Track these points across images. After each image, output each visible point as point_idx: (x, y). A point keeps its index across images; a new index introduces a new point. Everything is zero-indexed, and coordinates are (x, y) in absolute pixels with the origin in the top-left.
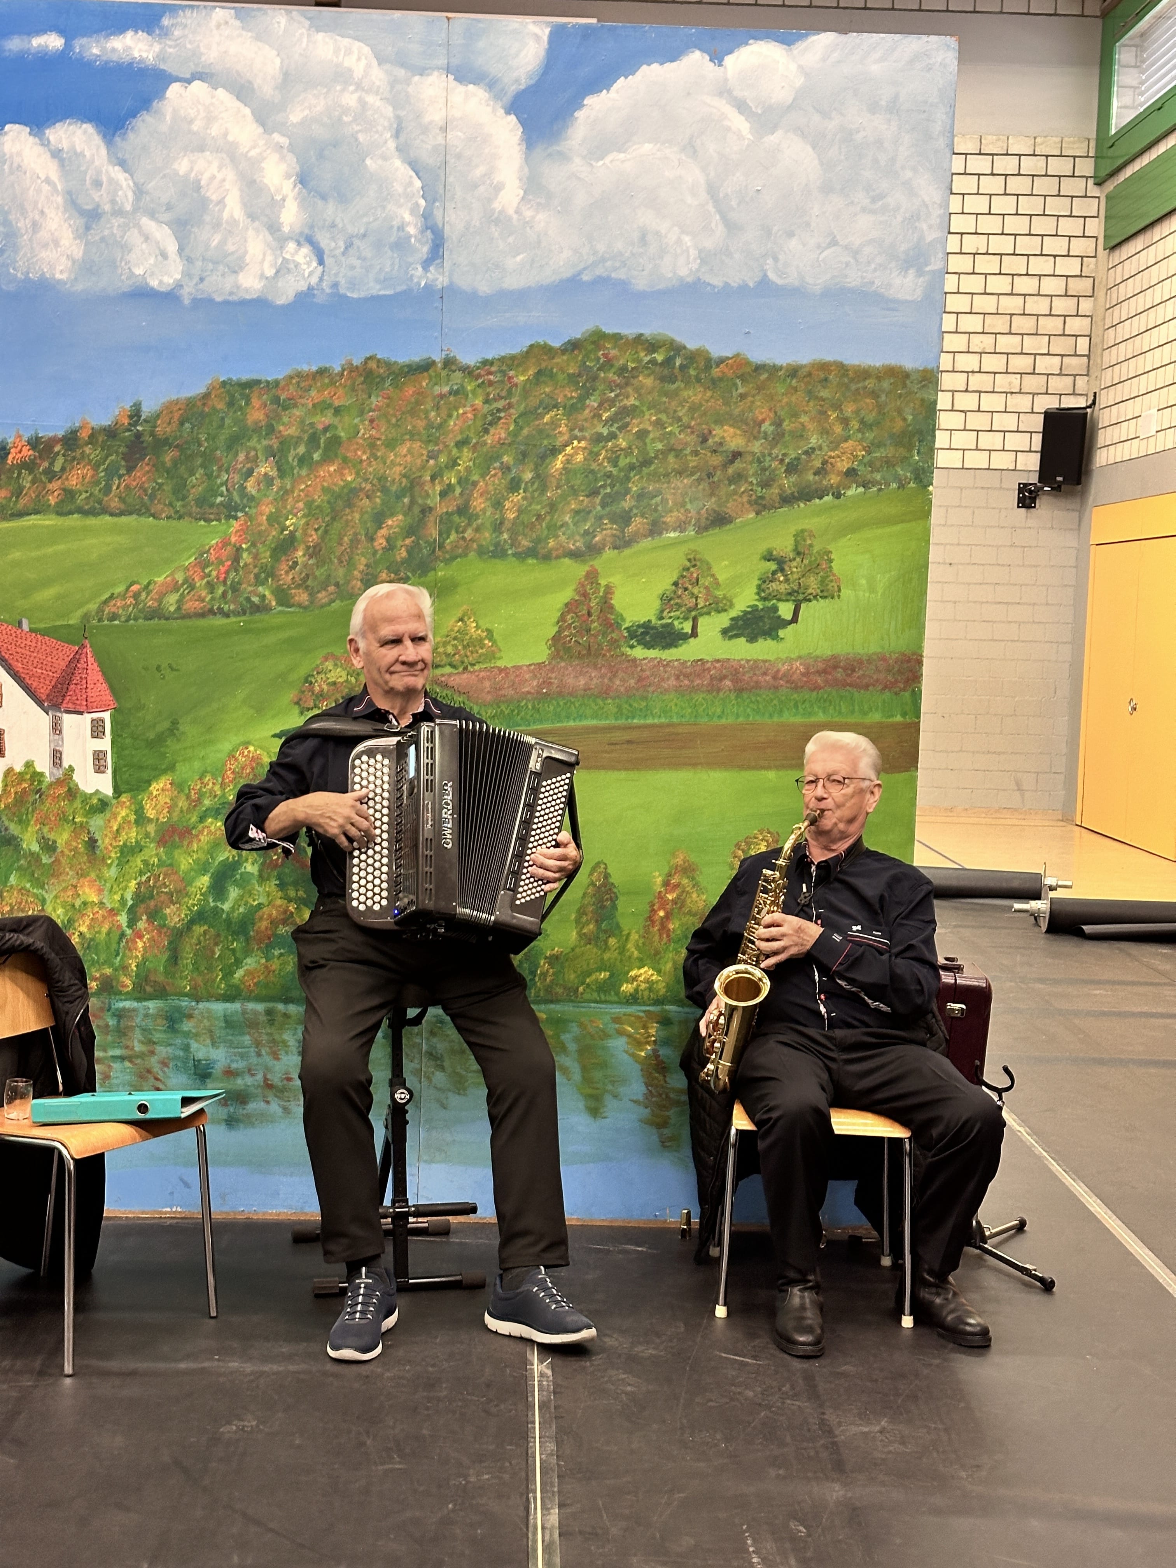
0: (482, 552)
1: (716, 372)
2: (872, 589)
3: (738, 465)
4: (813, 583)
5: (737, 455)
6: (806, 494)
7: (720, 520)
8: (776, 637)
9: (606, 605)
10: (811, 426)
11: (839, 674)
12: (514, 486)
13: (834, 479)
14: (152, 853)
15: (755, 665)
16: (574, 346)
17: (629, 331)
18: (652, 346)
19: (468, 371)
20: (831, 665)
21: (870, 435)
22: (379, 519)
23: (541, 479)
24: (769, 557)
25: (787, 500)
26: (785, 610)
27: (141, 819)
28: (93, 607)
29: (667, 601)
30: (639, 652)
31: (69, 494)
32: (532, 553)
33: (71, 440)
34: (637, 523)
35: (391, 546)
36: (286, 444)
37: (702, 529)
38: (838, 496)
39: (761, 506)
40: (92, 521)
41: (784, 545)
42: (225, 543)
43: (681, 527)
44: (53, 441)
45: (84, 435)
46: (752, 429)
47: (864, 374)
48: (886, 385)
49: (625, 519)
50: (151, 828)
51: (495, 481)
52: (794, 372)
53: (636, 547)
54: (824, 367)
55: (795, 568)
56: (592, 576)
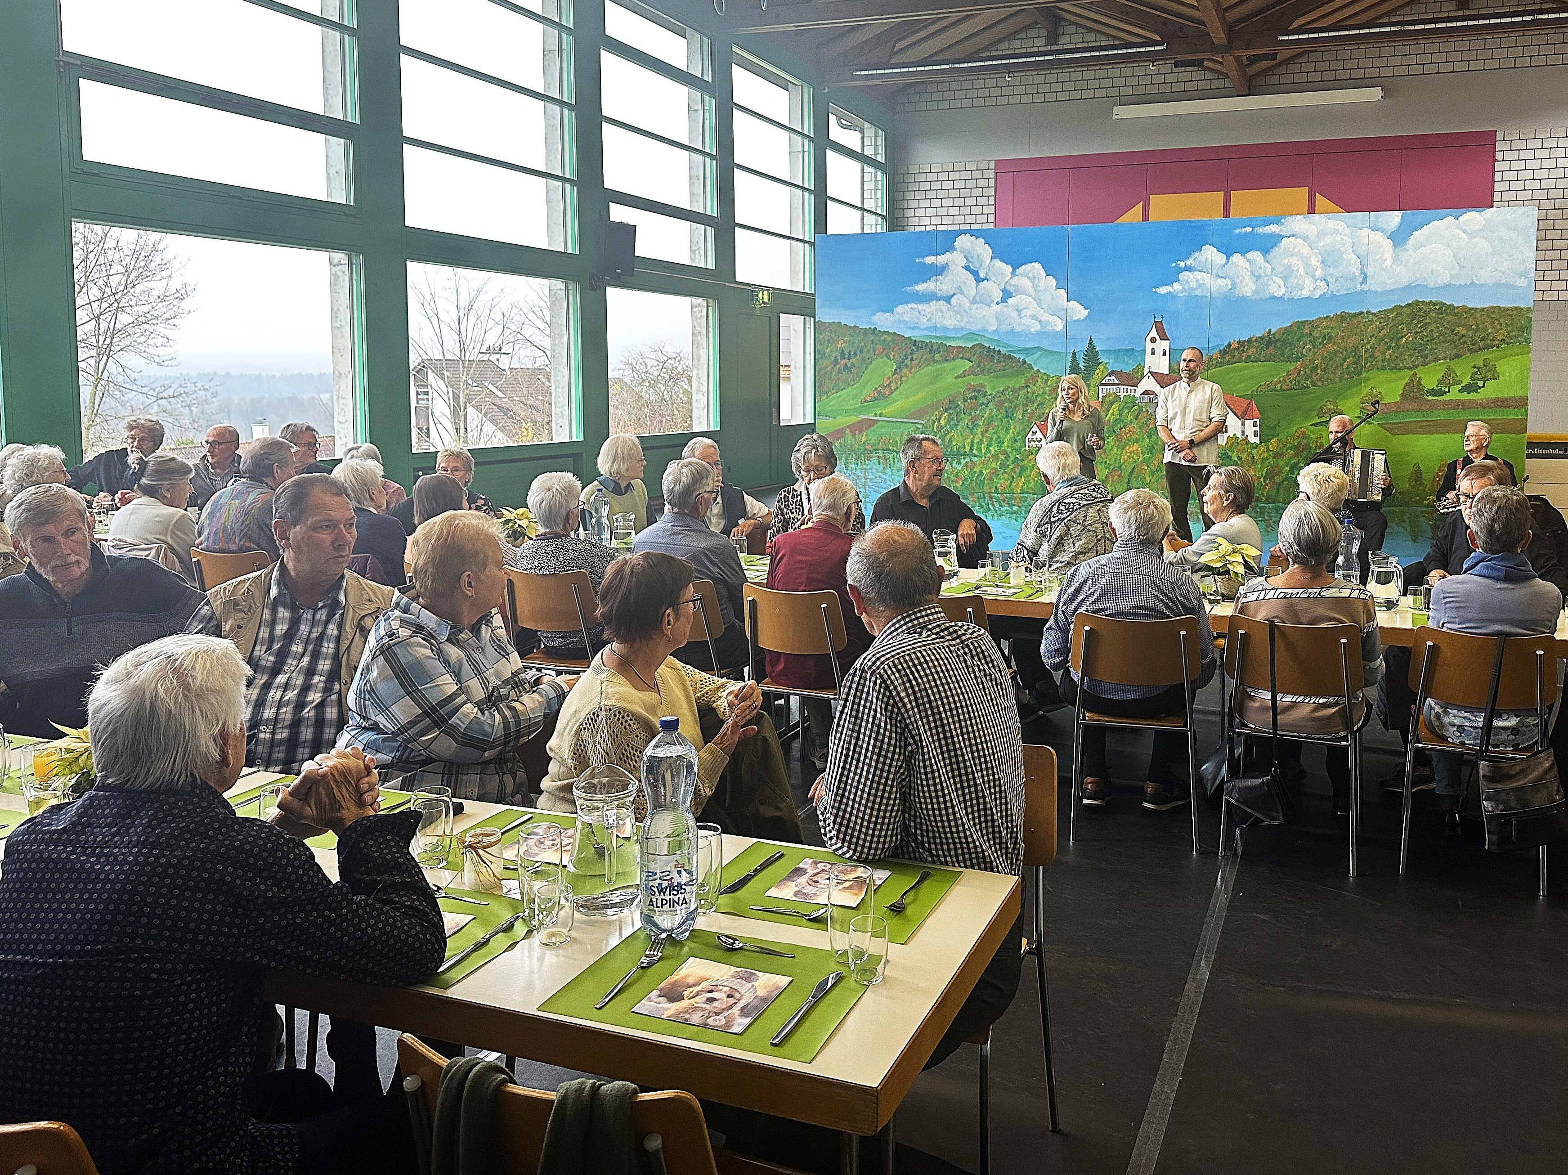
0: (1378, 369)
1: (1456, 311)
2: (1510, 376)
3: (1464, 339)
4: (1490, 375)
5: (1463, 336)
6: (1488, 347)
7: (1458, 356)
8: (1477, 392)
9: (1419, 383)
10: (1489, 326)
11: (1499, 403)
12: (1388, 349)
13: (1497, 342)
14: (1271, 460)
15: (1470, 401)
16: (1409, 305)
17: (1428, 300)
18: (1435, 304)
19: (1374, 314)
20: (1496, 400)
21: (1509, 328)
22: (1345, 360)
23: (1398, 346)
24: (1474, 367)
25: (1480, 349)
26: (1480, 384)
27: (1268, 450)
28: (1255, 388)
29: (1440, 382)
30: (1430, 398)
31: (1249, 357)
32: (1394, 368)
33: (1250, 341)
34: (1430, 358)
35: (1348, 368)
36: (1315, 338)
37: (1451, 359)
38: (1498, 347)
39: (1472, 351)
40: (1255, 364)
41: (1480, 363)
42: (1296, 368)
43: (1445, 359)
44: (1244, 342)
45: (1254, 339)
46: (1469, 328)
47: (1507, 309)
48: (1514, 312)
49: (1426, 356)
50: (1271, 453)
51: (1383, 347)
52: (1483, 310)
53: (1430, 365)
54: (1492, 307)
55: (1483, 370)
56: (1415, 374)
